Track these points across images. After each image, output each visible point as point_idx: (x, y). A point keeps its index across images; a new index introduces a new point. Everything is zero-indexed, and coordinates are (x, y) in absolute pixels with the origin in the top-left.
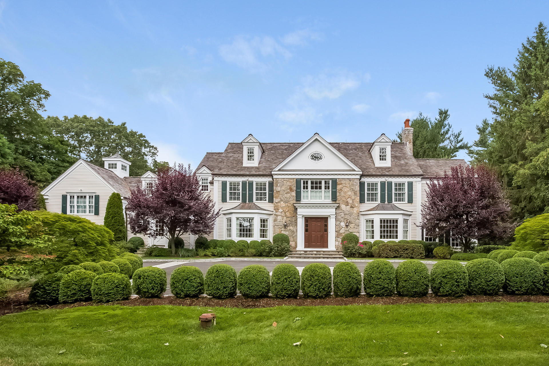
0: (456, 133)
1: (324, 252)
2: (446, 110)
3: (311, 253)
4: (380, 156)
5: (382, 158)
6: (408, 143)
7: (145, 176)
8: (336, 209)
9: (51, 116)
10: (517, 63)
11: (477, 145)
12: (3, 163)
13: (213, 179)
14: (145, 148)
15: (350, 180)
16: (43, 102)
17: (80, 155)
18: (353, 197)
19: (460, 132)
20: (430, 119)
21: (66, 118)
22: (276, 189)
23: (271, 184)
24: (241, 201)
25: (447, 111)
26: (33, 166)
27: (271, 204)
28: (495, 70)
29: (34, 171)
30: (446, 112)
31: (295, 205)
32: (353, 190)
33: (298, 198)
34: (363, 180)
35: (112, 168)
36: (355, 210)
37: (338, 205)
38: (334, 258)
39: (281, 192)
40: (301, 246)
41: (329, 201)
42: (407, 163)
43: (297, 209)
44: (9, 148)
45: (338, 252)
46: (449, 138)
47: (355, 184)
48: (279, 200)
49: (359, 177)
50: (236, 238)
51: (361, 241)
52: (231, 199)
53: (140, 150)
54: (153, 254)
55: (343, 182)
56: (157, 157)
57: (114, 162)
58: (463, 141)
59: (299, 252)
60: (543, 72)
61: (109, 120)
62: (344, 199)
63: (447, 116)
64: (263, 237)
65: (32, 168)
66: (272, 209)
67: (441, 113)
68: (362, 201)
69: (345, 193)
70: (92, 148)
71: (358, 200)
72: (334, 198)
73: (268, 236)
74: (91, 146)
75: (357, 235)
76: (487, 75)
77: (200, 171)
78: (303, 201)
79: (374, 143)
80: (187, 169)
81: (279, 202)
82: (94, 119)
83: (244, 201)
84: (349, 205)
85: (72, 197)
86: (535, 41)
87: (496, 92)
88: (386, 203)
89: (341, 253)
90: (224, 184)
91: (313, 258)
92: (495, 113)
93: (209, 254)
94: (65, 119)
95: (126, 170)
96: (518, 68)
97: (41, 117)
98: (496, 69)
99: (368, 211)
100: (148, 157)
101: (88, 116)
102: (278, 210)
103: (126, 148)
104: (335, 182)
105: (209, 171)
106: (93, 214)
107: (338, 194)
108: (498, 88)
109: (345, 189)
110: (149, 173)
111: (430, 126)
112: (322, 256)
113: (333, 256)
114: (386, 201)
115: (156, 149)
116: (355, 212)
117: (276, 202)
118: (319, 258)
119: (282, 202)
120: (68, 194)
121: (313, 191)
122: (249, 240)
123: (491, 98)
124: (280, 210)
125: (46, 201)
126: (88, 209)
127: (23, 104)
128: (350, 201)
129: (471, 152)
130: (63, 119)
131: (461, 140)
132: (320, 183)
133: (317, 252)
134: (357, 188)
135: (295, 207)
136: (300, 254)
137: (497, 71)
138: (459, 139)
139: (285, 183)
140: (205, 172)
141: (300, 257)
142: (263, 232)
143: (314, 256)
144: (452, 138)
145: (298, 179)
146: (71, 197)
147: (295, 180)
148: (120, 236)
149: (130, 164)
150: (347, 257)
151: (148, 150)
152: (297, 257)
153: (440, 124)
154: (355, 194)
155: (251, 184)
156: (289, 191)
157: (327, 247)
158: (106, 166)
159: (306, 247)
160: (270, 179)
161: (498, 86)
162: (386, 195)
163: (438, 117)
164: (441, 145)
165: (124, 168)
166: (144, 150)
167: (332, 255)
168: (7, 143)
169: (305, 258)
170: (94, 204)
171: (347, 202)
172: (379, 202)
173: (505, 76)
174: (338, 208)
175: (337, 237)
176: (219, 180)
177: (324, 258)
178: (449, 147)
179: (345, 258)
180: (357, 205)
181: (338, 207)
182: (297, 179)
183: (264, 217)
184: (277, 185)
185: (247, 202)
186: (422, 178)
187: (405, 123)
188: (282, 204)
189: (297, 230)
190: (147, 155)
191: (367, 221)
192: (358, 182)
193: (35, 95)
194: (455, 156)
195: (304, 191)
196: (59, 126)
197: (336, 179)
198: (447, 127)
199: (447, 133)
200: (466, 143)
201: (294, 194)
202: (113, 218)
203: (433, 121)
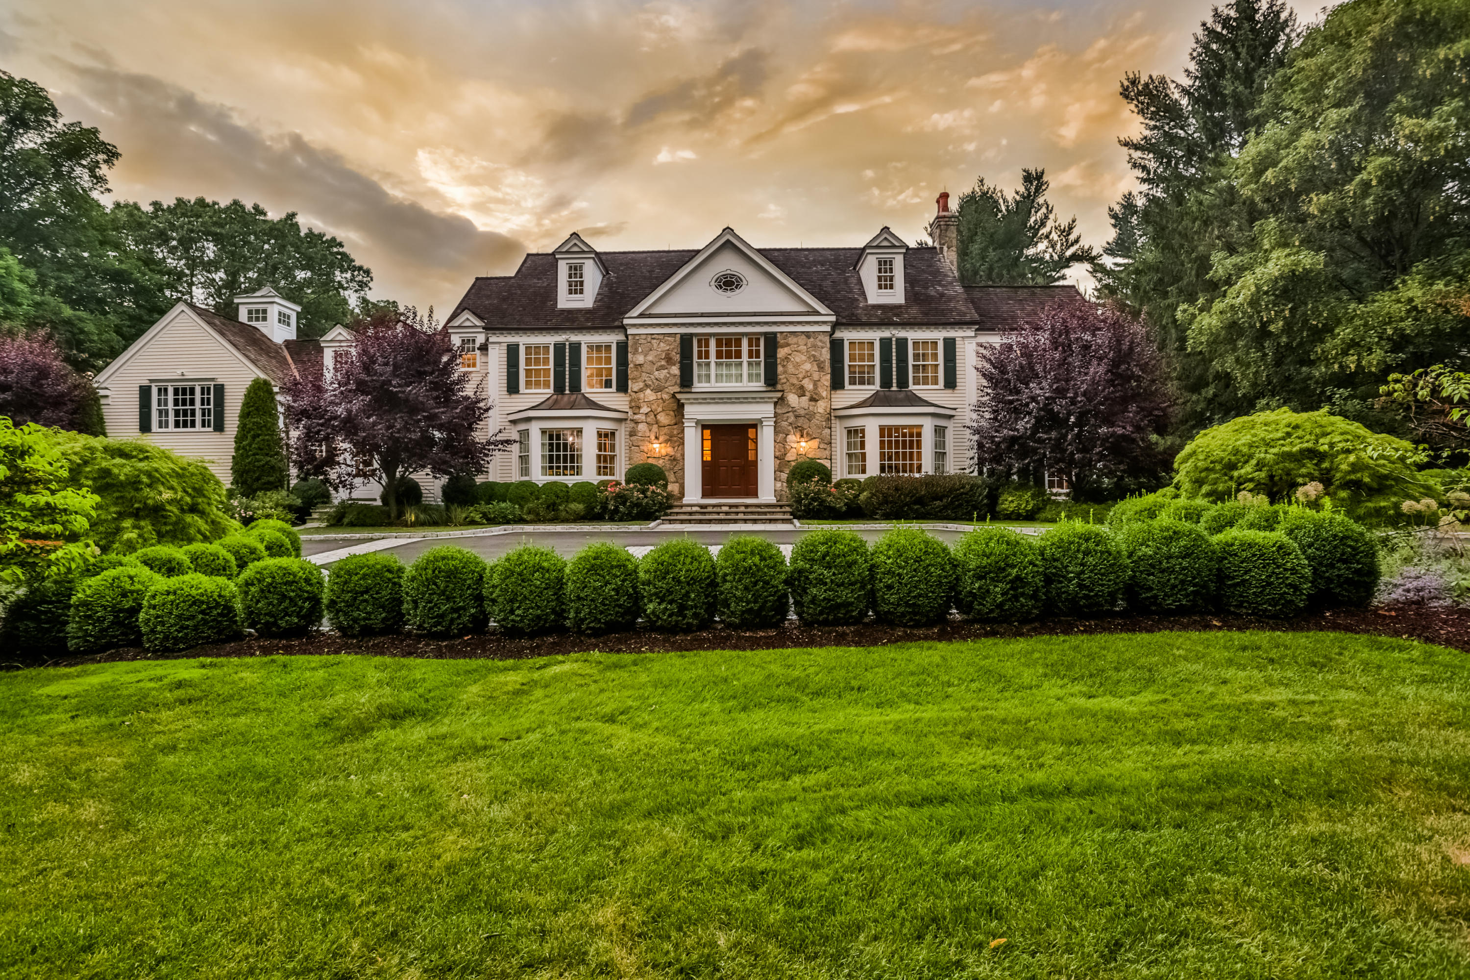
0: (1064, 223)
1: (747, 506)
2: (1039, 170)
3: (715, 510)
4: (880, 278)
5: (885, 282)
6: (945, 248)
7: (330, 336)
8: (776, 404)
9: (122, 202)
10: (1193, 66)
11: (1110, 251)
12: (8, 316)
13: (487, 340)
14: (342, 272)
15: (808, 335)
16: (104, 170)
17: (191, 293)
18: (816, 376)
19: (1074, 221)
20: (1001, 191)
21: (156, 205)
22: (636, 358)
23: (623, 349)
24: (551, 391)
25: (1042, 173)
26: (81, 319)
27: (622, 395)
28: (1142, 82)
29: (82, 331)
30: (1039, 176)
31: (678, 396)
32: (815, 359)
33: (686, 381)
34: (838, 335)
35: (257, 319)
36: (821, 407)
37: (779, 395)
38: (771, 521)
39: (647, 367)
40: (693, 494)
41: (759, 385)
42: (942, 295)
43: (683, 405)
44: (22, 280)
45: (781, 507)
46: (1047, 237)
47: (820, 344)
48: (641, 385)
49: (828, 328)
50: (538, 476)
51: (836, 477)
52: (528, 384)
53: (330, 275)
54: (346, 520)
55: (792, 340)
56: (368, 292)
57: (261, 307)
58: (1081, 243)
59: (689, 509)
60: (1251, 87)
61: (256, 207)
62: (795, 381)
63: (1042, 185)
64: (605, 474)
65: (81, 325)
66: (626, 408)
67: (1028, 178)
68: (837, 384)
69: (797, 365)
70: (220, 276)
71: (828, 383)
72: (771, 380)
73: (617, 471)
74: (217, 270)
75: (827, 463)
76: (1125, 94)
77: (456, 323)
78: (699, 386)
79: (864, 249)
80: (426, 320)
81: (641, 390)
82: (223, 205)
83: (559, 389)
84: (807, 394)
85: (163, 391)
86: (1233, 13)
87: (1148, 133)
88: (894, 388)
89: (788, 509)
90: (512, 351)
91: (721, 521)
92: (1143, 181)
93: (478, 517)
94: (156, 210)
95: (289, 325)
96: (1196, 78)
97: (99, 206)
98: (1144, 79)
99: (852, 407)
100: (347, 293)
101: (209, 200)
102: (639, 408)
103: (297, 272)
104: (772, 342)
105: (478, 322)
106: (211, 429)
107: (780, 369)
108: (1152, 123)
109: (798, 358)
110: (340, 331)
111: (1003, 208)
112: (741, 516)
113: (769, 517)
114: (894, 385)
115: (367, 272)
116: (821, 410)
117: (635, 389)
118: (735, 521)
119: (648, 391)
120: (153, 385)
121: (721, 364)
122: (570, 480)
123: (1136, 147)
124: (645, 409)
125: (103, 401)
126: (198, 418)
127: (58, 176)
128: (809, 386)
129: (1098, 269)
130: (150, 209)
131: (1077, 241)
132: (738, 343)
133: (731, 506)
134: (825, 355)
135: (679, 400)
136: (691, 514)
137: (1147, 85)
138: (1072, 237)
139: (655, 345)
140: (468, 324)
141: (690, 521)
142: (605, 463)
143: (722, 516)
144: (1054, 236)
145: (686, 334)
146: (160, 390)
147: (678, 336)
148: (271, 479)
149: (299, 309)
150: (799, 518)
151: (348, 275)
152: (682, 522)
153: (1027, 203)
154: (821, 368)
155: (576, 348)
156: (663, 363)
157: (755, 495)
158: (243, 317)
159: (705, 495)
160: (621, 337)
161: (1151, 119)
162: (894, 369)
163: (1022, 189)
164: (1031, 251)
165: (283, 319)
166: (338, 276)
167: (765, 513)
168: (16, 268)
169: (700, 522)
170: (212, 406)
171: (802, 388)
172: (877, 386)
173: (1167, 95)
174: (780, 402)
175: (779, 470)
176: (500, 342)
177: (745, 521)
178: (1047, 257)
179: (795, 521)
180: (824, 394)
181: (782, 399)
182: (683, 336)
183: (608, 426)
184: (636, 350)
185: (567, 392)
186: (977, 330)
187: (938, 202)
188: (649, 395)
189: (683, 455)
190: (345, 289)
191: (849, 432)
192: (827, 339)
193: (83, 157)
194: (1063, 277)
195: (699, 365)
196: (141, 226)
197: (775, 334)
198: (1044, 210)
199: (1043, 224)
200: (1086, 247)
201: (675, 370)
202: (254, 437)
203: (1010, 195)
